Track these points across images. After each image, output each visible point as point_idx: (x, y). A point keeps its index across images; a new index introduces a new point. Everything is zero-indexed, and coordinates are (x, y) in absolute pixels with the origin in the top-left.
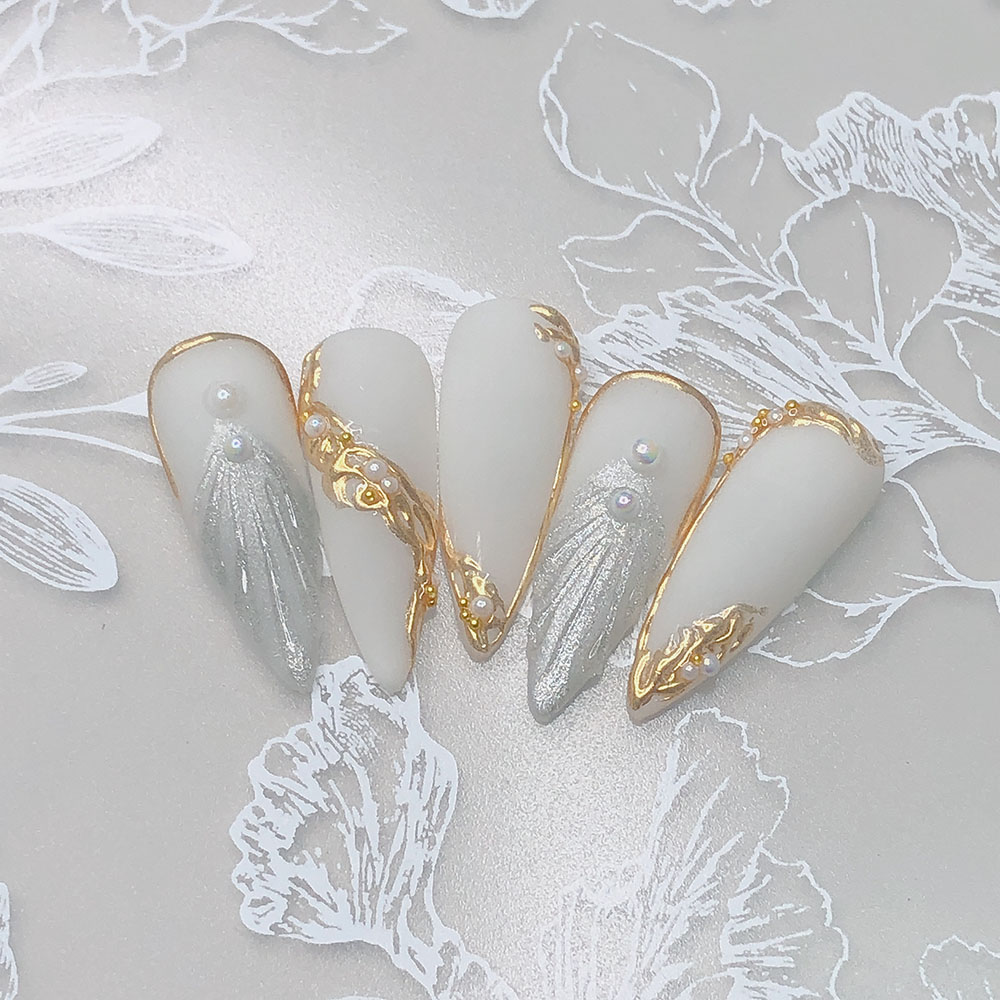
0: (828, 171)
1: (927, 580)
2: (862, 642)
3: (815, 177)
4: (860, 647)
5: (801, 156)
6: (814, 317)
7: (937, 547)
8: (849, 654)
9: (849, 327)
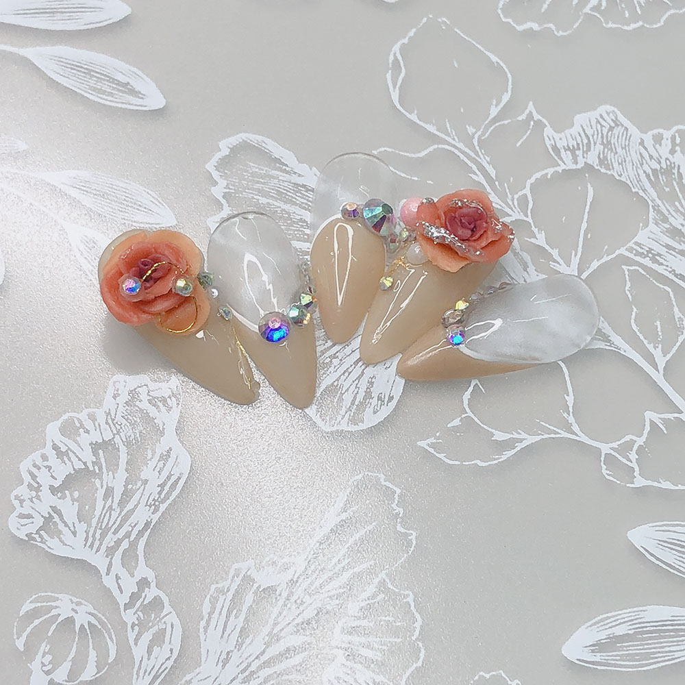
1: (557, 430)
2: (499, 459)
3: (563, 152)
4: (496, 462)
5: (557, 136)
6: (533, 240)
7: (571, 409)
8: (487, 464)
9: (555, 253)
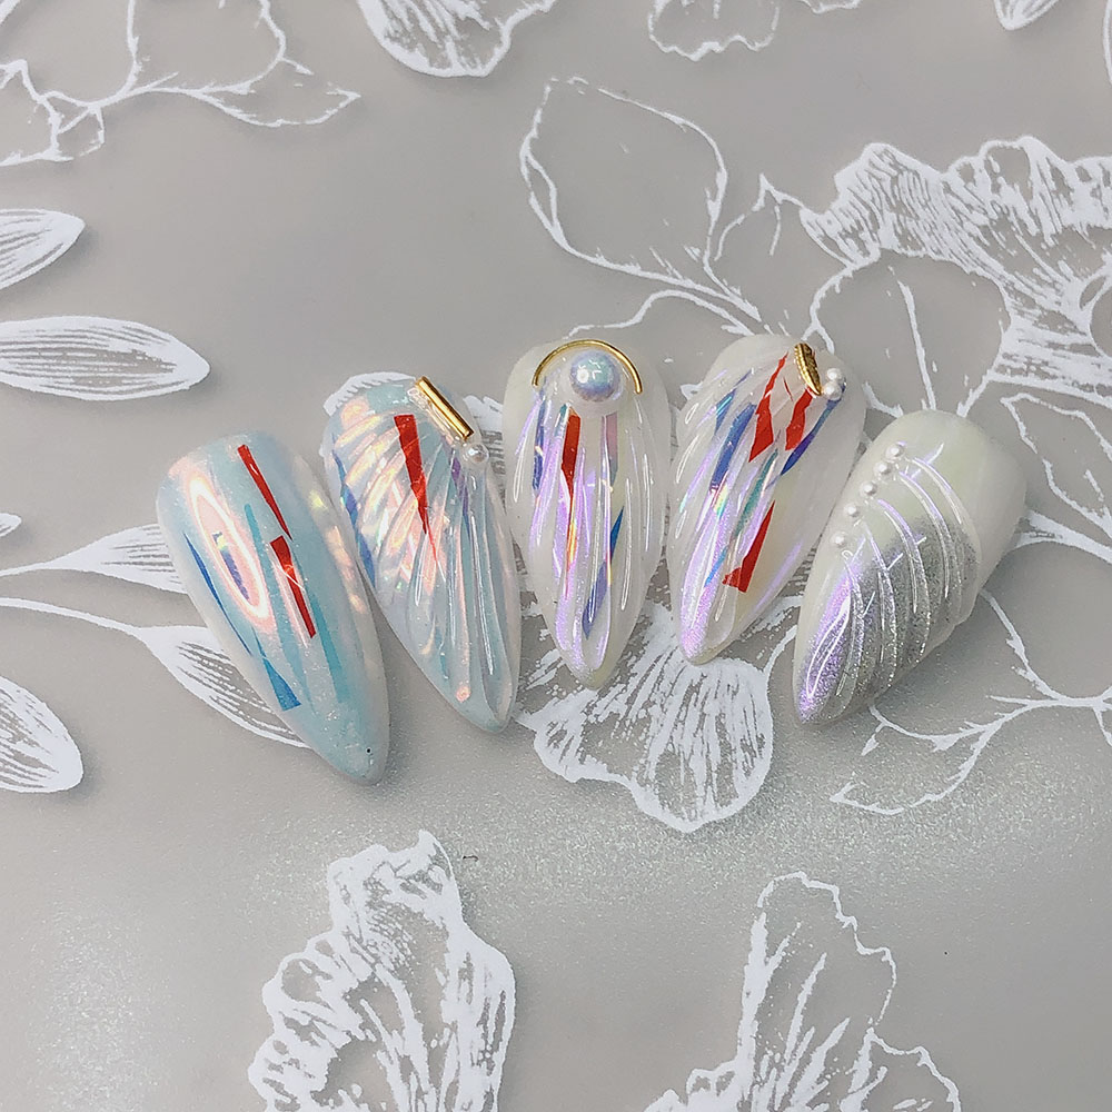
0: (854, 234)
1: (1019, 701)
2: (956, 779)
3: (840, 241)
4: (955, 786)
5: (822, 219)
7: (1025, 661)
8: (943, 795)
